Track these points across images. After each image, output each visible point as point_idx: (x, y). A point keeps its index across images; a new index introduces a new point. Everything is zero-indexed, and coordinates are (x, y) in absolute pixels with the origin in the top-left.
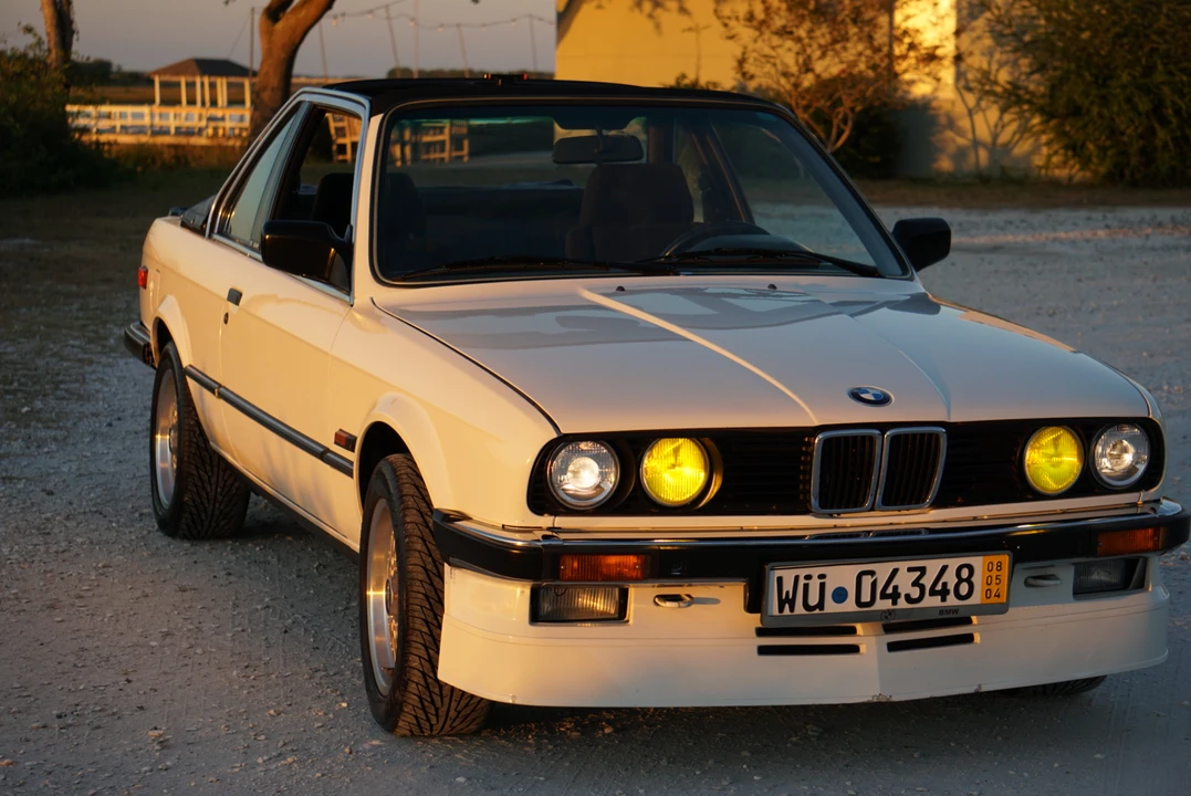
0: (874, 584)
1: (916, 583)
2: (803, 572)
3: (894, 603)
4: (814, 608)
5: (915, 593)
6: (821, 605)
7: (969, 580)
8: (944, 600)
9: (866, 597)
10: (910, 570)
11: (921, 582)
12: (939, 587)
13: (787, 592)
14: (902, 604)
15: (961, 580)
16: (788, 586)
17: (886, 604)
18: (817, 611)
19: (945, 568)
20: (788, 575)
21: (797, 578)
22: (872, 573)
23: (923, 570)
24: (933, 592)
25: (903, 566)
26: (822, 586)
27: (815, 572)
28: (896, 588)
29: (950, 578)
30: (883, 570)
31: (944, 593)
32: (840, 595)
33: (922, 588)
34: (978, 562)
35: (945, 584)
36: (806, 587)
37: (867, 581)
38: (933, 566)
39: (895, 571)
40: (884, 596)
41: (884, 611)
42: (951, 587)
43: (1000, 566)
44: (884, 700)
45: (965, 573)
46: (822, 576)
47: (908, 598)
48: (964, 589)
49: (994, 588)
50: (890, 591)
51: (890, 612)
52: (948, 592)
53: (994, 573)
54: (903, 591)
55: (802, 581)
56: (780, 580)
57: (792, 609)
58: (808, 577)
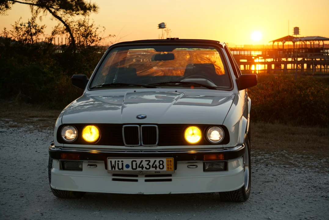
0: (136, 164)
1: (148, 164)
2: (117, 160)
3: (142, 169)
4: (120, 169)
5: (148, 167)
6: (122, 168)
7: (162, 164)
8: (156, 169)
9: (134, 167)
10: (146, 161)
11: (149, 164)
12: (154, 166)
13: (113, 165)
14: (144, 169)
15: (160, 164)
16: (113, 163)
17: (140, 169)
18: (122, 170)
19: (155, 161)
20: (113, 161)
21: (115, 161)
22: (136, 161)
23: (149, 161)
24: (153, 167)
25: (144, 160)
26: (122, 164)
27: (120, 160)
28: (142, 165)
29: (157, 164)
30: (138, 161)
31: (156, 167)
32: (127, 166)
33: (150, 166)
34: (165, 160)
35: (156, 165)
36: (118, 164)
37: (134, 163)
38: (152, 160)
39: (142, 161)
40: (139, 167)
41: (139, 171)
42: (158, 166)
43: (171, 161)
44: (142, 194)
45: (161, 162)
46: (122, 161)
47: (146, 168)
48: (161, 167)
49: (170, 167)
50: (141, 166)
51: (141, 171)
52: (157, 167)
53: (169, 163)
54: (144, 166)
55: (117, 162)
56: (111, 162)
57: (115, 169)
58: (118, 161)
